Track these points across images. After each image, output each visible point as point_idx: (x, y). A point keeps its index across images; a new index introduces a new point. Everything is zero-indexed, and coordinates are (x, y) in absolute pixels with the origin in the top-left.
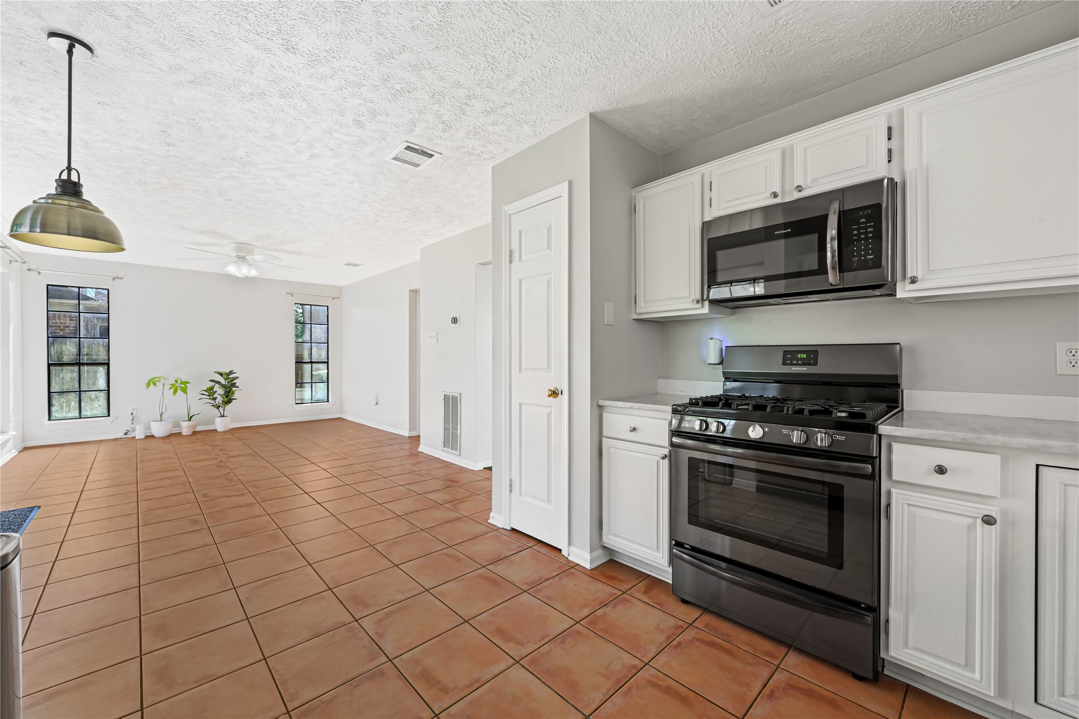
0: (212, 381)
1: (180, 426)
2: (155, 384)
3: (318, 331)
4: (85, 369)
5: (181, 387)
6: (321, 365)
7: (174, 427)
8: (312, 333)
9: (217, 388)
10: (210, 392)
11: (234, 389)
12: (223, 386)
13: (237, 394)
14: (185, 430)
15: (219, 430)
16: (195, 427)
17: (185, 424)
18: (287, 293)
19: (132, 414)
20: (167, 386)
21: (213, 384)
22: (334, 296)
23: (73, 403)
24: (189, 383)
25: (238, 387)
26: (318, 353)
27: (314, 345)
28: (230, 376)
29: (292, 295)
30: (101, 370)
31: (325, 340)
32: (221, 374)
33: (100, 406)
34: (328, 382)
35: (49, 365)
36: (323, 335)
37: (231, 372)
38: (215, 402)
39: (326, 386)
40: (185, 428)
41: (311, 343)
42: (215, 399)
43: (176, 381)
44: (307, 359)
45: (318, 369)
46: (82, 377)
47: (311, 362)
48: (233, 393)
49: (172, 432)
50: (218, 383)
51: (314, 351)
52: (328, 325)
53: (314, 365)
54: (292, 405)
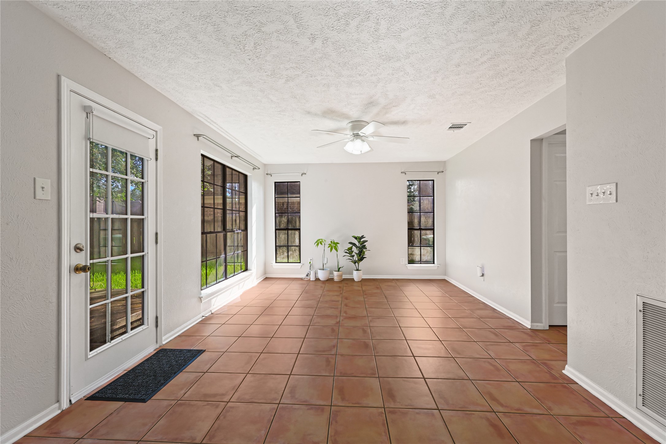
0: (350, 243)
1: (333, 274)
2: (321, 244)
3: (426, 202)
4: (290, 232)
5: (334, 246)
6: (428, 232)
7: (330, 274)
8: (421, 204)
9: (354, 249)
10: (350, 251)
11: (364, 250)
12: (357, 247)
13: (367, 254)
14: (336, 277)
15: (356, 280)
16: (341, 276)
17: (336, 273)
18: (402, 173)
19: (310, 263)
20: (327, 246)
21: (351, 245)
22: (439, 170)
23: (285, 253)
24: (339, 244)
25: (366, 249)
26: (425, 221)
27: (422, 215)
28: (362, 240)
29: (405, 173)
30: (297, 232)
31: (431, 210)
32: (356, 238)
33: (296, 256)
34: (434, 247)
35: (276, 230)
36: (430, 206)
37: (363, 237)
38: (353, 259)
39: (432, 250)
40: (336, 276)
41: (420, 213)
42: (353, 256)
43: (331, 242)
44: (417, 226)
45: (426, 234)
46: (289, 237)
47: (420, 229)
48: (364, 253)
49: (329, 277)
50: (354, 244)
51: (423, 219)
52: (434, 196)
53: (423, 232)
54: (406, 264)
